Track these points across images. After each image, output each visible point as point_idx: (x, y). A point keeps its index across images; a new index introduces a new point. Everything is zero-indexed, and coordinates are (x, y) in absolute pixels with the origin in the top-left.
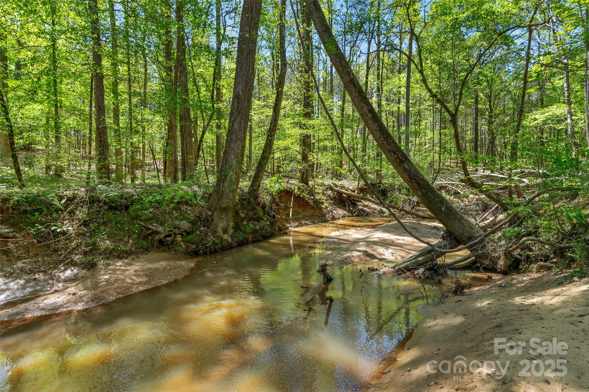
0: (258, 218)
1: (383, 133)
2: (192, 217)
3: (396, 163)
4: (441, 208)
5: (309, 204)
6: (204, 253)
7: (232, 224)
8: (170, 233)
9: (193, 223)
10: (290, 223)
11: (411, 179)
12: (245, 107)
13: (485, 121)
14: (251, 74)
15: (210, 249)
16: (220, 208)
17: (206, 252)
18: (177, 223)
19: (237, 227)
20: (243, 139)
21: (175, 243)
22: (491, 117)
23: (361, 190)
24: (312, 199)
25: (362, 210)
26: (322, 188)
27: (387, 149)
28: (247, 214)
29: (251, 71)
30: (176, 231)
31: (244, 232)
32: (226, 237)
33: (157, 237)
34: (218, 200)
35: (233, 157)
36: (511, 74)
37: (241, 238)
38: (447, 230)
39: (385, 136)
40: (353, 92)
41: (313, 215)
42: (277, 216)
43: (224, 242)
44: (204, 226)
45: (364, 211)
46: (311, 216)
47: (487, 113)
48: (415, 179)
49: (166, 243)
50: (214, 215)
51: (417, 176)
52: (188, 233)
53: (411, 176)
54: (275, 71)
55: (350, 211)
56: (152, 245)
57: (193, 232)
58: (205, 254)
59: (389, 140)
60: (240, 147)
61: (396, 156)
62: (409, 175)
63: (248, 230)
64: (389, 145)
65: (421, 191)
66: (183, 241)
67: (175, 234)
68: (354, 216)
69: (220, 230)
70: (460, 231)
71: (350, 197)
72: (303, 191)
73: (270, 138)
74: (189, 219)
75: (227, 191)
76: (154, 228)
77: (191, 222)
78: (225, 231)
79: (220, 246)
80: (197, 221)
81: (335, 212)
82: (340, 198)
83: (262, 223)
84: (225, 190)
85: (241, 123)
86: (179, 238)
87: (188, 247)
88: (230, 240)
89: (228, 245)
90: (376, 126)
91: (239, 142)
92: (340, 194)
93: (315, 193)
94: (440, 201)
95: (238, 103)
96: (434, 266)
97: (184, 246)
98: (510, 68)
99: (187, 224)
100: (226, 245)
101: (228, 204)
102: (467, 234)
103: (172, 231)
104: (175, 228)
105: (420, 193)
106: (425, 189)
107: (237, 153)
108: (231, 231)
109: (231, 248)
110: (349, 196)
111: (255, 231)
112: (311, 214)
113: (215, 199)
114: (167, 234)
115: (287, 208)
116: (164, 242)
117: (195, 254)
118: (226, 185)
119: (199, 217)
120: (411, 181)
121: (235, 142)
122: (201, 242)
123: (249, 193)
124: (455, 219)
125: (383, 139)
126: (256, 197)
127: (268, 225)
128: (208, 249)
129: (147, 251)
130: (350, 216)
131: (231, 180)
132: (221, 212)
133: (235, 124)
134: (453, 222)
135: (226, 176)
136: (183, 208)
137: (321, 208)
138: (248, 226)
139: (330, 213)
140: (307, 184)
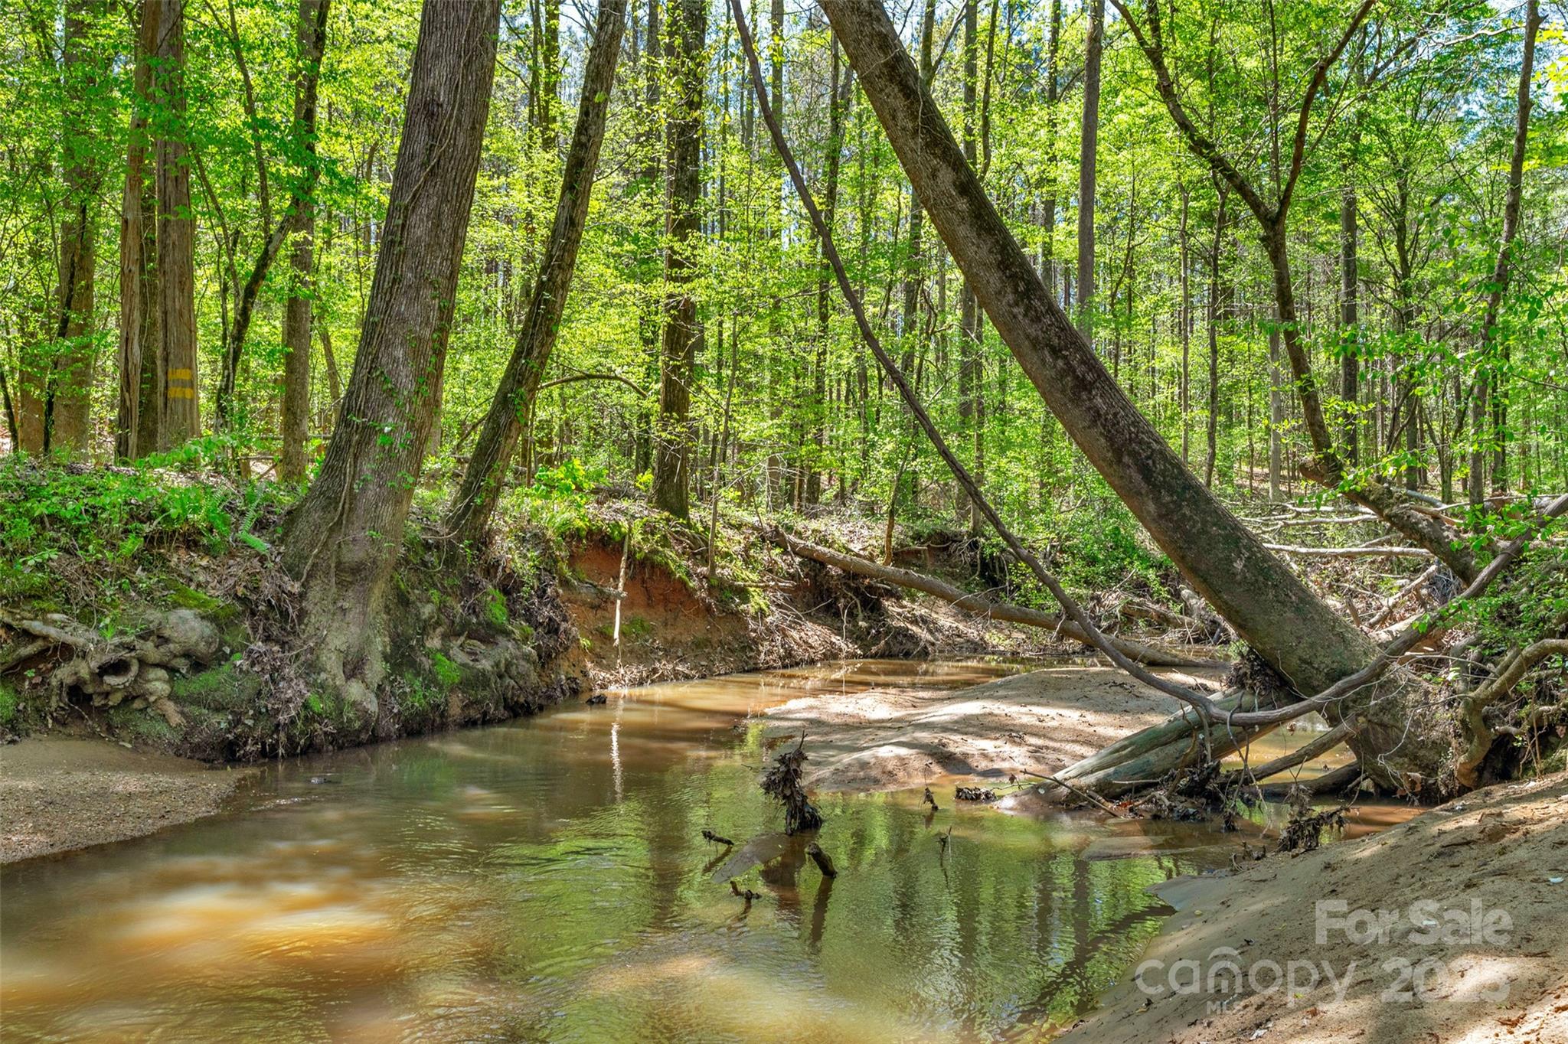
0: (489, 625)
1: (1013, 276)
2: (216, 597)
3: (1063, 391)
4: (1230, 562)
5: (690, 593)
6: (263, 753)
7: (380, 643)
8: (124, 654)
9: (220, 621)
10: (610, 668)
11: (1118, 453)
12: (458, 154)
13: (1383, 314)
14: (489, 21)
15: (290, 738)
16: (339, 564)
17: (274, 747)
18: (154, 615)
19: (401, 657)
20: (445, 282)
21: (138, 704)
22: (1404, 292)
23: (900, 556)
24: (702, 577)
25: (904, 633)
26: (740, 538)
27: (1028, 337)
28: (442, 608)
29: (488, 12)
30: (149, 648)
31: (431, 680)
32: (355, 690)
33: (64, 674)
34: (331, 530)
35: (400, 353)
36: (1478, 128)
37: (418, 702)
38: (1251, 651)
39: (1021, 287)
40: (900, 115)
41: (708, 642)
42: (564, 625)
43: (349, 714)
44: (267, 639)
45: (913, 638)
46: (698, 645)
47: (1390, 280)
48: (1134, 454)
49: (97, 702)
50: (311, 595)
51: (1141, 442)
52: (198, 665)
53: (1119, 440)
54: (540, 59)
55: (856, 636)
56: (38, 710)
57: (221, 657)
58: (268, 754)
59: (1036, 303)
60: (434, 315)
61: (1060, 363)
62: (1110, 439)
63: (448, 670)
64: (1037, 319)
65: (1157, 500)
66: (172, 697)
67: (143, 663)
68: (873, 656)
69: (331, 662)
70: (1300, 652)
71: (856, 576)
72: (665, 542)
73: (547, 295)
74: (203, 604)
75: (370, 494)
76: (52, 632)
77: (213, 618)
78: (354, 668)
79: (330, 729)
80: (237, 615)
81: (794, 633)
82: (814, 579)
83: (505, 649)
84: (363, 490)
85: (439, 215)
86: (158, 684)
87: (194, 723)
88: (373, 706)
89: (365, 727)
90: (985, 248)
91: (430, 292)
92: (815, 563)
93: (718, 552)
94: (1226, 538)
95: (432, 135)
96: (1206, 780)
97: (176, 719)
98: (1475, 108)
99: (197, 624)
100: (357, 725)
101: (373, 552)
102: (1328, 661)
103: (130, 648)
104: (144, 637)
105: (1151, 507)
106: (1171, 491)
107: (419, 339)
108: (376, 669)
109: (375, 740)
110: (852, 575)
111: (474, 681)
112: (699, 635)
113: (318, 527)
114: (109, 657)
115: (602, 603)
116: (90, 697)
117: (227, 752)
118: (367, 467)
119: (244, 600)
120: (1119, 461)
121: (412, 293)
122: (251, 701)
123: (455, 521)
124: (1283, 603)
125: (1011, 297)
126: (483, 541)
127: (526, 657)
128: (283, 737)
129: (13, 729)
130: (854, 656)
131: (389, 452)
132: (341, 584)
133: (413, 220)
134: (1274, 618)
135: (368, 433)
136: (178, 558)
137: (737, 616)
138: (447, 655)
139: (778, 638)
140: (681, 511)
